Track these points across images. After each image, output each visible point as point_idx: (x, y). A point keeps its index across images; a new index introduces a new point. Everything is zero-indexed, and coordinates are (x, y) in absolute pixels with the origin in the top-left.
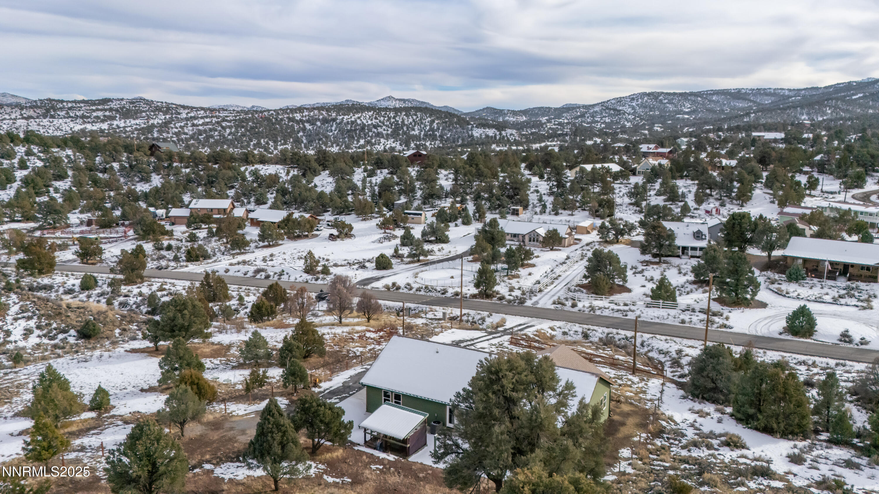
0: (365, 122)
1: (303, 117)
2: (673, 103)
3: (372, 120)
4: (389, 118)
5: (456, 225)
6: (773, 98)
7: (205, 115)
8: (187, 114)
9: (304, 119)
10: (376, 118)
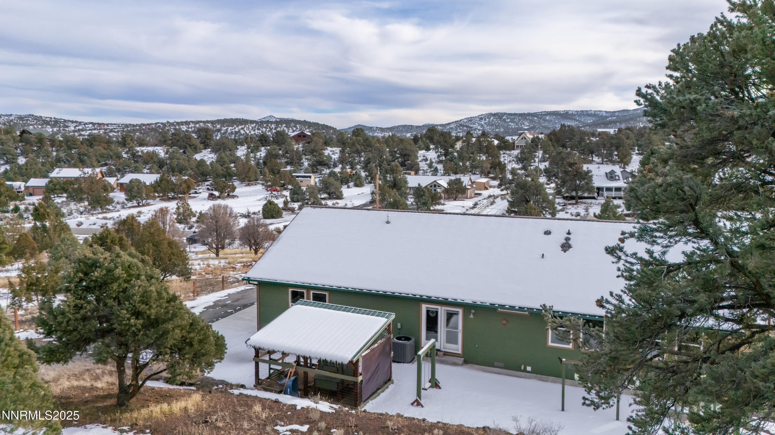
0: (248, 132)
1: (189, 128)
2: (514, 122)
3: (254, 130)
4: (271, 129)
5: (349, 187)
6: (594, 118)
7: (93, 128)
8: (75, 127)
9: (190, 130)
10: (258, 129)
